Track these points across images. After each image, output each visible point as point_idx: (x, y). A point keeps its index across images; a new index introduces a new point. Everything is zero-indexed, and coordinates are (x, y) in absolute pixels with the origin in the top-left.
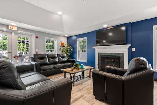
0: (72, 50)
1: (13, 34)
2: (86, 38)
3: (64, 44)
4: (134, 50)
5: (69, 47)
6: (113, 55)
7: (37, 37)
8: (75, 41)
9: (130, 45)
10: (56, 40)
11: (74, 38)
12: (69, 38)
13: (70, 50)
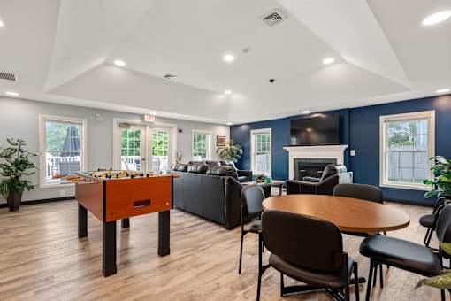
0: (241, 152)
1: (148, 127)
2: (270, 129)
3: (223, 140)
4: (353, 153)
5: (235, 147)
6: (319, 162)
7: (180, 131)
8: (248, 135)
9: (347, 146)
10: (208, 134)
11: (244, 128)
12: (233, 128)
13: (238, 153)
